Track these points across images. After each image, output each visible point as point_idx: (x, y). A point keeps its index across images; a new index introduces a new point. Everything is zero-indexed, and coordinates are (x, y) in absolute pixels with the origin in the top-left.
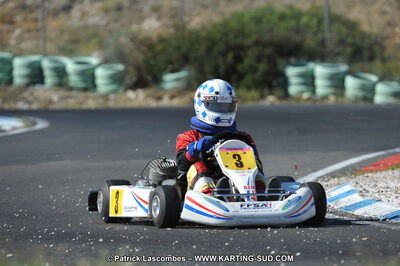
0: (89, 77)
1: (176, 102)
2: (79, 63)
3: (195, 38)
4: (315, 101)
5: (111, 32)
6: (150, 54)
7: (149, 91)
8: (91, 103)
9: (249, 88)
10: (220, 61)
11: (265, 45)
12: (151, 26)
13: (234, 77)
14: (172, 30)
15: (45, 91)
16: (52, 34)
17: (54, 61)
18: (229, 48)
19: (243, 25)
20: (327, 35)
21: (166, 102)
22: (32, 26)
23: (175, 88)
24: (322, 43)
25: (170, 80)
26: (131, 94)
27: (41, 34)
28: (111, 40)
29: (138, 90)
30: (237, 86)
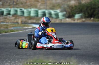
0: (57, 15)
1: (79, 21)
2: (55, 12)
3: (83, 6)
5: (62, 4)
6: (72, 10)
7: (72, 19)
8: (57, 21)
9: (97, 18)
12: (73, 3)
14: (78, 4)
16: (48, 4)
17: (48, 11)
18: (92, 9)
19: (95, 3)
21: (76, 21)
26: (67, 19)
27: (45, 4)
28: (62, 6)
29: (69, 18)
30: (94, 18)
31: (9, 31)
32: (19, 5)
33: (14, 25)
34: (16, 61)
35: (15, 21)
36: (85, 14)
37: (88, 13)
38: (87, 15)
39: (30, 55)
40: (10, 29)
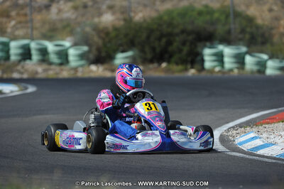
0: (63, 56)
2: (57, 45)
3: (139, 28)
4: (224, 73)
5: (79, 24)
6: (107, 39)
7: (106, 66)
8: (65, 74)
9: (177, 64)
10: (156, 44)
11: (189, 33)
12: (108, 19)
13: (166, 56)
14: (122, 23)
15: (32, 65)
16: (37, 25)
17: (39, 44)
18: (162, 35)
19: (173, 19)
20: (232, 26)
22: (23, 19)
24: (229, 32)
26: (93, 68)
27: (29, 25)
28: (79, 30)
29: (99, 65)
30: (169, 62)
36: (142, 51)
37: (153, 49)
38: (149, 56)
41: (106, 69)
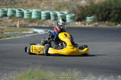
0: (64, 17)
1: (90, 26)
2: (61, 13)
3: (96, 7)
5: (71, 4)
6: (83, 11)
7: (82, 22)
9: (112, 22)
10: (104, 13)
11: (117, 9)
12: (83, 3)
13: (108, 18)
15: (51, 21)
16: (53, 4)
17: (54, 12)
18: (107, 10)
19: (111, 3)
21: (87, 26)
22: (47, 2)
23: (90, 21)
25: (89, 19)
26: (77, 23)
27: (50, 4)
28: (71, 7)
30: (109, 21)
31: (4, 37)
32: (17, 5)
33: (11, 30)
34: (9, 74)
35: (13, 25)
36: (98, 16)
37: (103, 15)
38: (100, 18)
39: (27, 66)
40: (5, 34)
41: (82, 24)
